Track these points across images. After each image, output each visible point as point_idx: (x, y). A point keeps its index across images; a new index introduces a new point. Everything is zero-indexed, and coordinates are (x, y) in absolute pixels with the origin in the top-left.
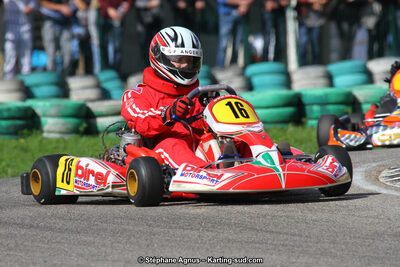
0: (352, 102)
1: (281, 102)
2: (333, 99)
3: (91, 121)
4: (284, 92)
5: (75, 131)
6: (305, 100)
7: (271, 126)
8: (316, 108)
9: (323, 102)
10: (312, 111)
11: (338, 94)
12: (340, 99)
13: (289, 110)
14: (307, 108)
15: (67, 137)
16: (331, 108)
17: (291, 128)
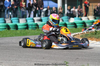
0: (37, 25)
1: (24, 25)
2: (34, 25)
4: (26, 23)
6: (28, 25)
7: (22, 29)
8: (30, 26)
9: (32, 25)
10: (30, 27)
11: (35, 24)
12: (35, 25)
13: (26, 27)
14: (29, 26)
16: (33, 26)
17: (27, 30)
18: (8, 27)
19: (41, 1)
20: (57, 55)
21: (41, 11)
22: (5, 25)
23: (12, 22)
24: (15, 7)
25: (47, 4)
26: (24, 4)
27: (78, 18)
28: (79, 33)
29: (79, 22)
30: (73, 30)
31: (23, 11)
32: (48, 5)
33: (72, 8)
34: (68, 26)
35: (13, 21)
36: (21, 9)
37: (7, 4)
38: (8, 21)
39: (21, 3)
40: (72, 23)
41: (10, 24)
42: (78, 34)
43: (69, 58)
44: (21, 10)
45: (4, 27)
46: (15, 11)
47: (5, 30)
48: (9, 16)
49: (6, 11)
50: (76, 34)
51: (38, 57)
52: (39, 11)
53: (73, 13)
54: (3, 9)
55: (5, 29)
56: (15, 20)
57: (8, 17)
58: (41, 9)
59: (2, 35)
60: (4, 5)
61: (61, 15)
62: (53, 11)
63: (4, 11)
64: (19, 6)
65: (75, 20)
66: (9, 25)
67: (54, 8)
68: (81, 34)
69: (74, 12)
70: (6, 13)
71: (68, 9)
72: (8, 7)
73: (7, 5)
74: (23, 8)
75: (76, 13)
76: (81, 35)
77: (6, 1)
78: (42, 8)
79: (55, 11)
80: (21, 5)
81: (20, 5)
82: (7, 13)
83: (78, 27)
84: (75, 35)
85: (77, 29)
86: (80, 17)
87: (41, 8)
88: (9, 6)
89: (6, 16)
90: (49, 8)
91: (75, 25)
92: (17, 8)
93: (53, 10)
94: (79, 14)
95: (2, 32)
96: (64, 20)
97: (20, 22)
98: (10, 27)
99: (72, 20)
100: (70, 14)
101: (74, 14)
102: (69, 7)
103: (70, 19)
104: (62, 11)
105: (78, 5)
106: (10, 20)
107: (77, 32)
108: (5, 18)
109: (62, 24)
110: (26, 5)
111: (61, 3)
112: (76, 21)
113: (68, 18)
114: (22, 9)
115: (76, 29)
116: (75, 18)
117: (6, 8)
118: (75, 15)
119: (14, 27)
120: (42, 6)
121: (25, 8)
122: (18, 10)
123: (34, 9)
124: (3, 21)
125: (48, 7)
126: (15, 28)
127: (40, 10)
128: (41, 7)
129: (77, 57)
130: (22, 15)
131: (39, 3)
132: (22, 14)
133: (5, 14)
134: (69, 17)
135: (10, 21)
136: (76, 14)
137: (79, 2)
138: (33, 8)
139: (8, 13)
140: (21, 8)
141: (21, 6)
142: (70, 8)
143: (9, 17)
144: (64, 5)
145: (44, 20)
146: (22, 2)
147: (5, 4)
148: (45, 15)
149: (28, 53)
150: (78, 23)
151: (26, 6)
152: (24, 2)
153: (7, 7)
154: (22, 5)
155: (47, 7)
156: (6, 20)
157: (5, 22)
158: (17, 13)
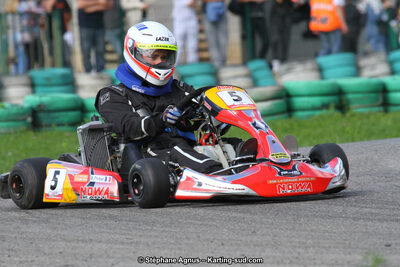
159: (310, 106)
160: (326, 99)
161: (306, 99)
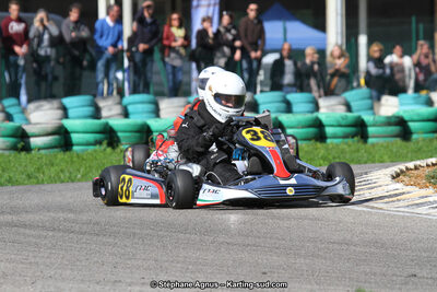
3: (26, 140)
5: (14, 148)
15: (7, 153)
18: (109, 136)
19: (256, 21)
20: (325, 259)
21: (255, 64)
22: (98, 129)
23: (126, 114)
24: (142, 47)
25: (280, 35)
26: (179, 33)
27: (416, 95)
28: (418, 163)
29: (418, 114)
30: (395, 150)
31: (174, 67)
32: (285, 40)
33: (391, 53)
34: (371, 130)
35: (131, 109)
36: (169, 56)
37: (108, 35)
38: (110, 110)
39: (166, 28)
40: (388, 118)
41: (117, 123)
42: (416, 168)
43: (375, 274)
44: (167, 59)
45: (91, 137)
46: (140, 65)
47: (95, 151)
48: (115, 85)
49: (100, 64)
50: (407, 169)
51: (239, 271)
52: (245, 65)
53: (392, 74)
54: (87, 57)
55: (98, 142)
56: (138, 104)
57: (110, 93)
58: (253, 55)
59: (82, 170)
60: (94, 41)
61: (339, 81)
62: (305, 64)
63: (93, 67)
64: (156, 44)
65: (401, 104)
66: (115, 128)
67: (309, 51)
68: (428, 166)
69: (396, 69)
70: (100, 75)
71: (370, 58)
72: (111, 49)
73: (104, 38)
74: (177, 52)
75: (407, 72)
76: (427, 170)
77: (104, 20)
78: (259, 53)
79: (313, 63)
80: (168, 38)
81: (161, 40)
82: (107, 75)
83: (414, 136)
84: (402, 171)
85: (411, 145)
86: (424, 93)
87: (256, 50)
88: (115, 45)
89: (100, 86)
90: (290, 50)
91: (402, 127)
92: (148, 53)
93: (308, 61)
94: (421, 77)
95: (83, 159)
96: (354, 105)
97: (162, 113)
98: (119, 134)
99: (390, 106)
100: (380, 77)
101: (398, 76)
102: (376, 48)
103: (379, 99)
104: (348, 66)
105: (418, 39)
106: (120, 103)
107: (412, 160)
108: (95, 96)
109: (343, 123)
110: (187, 38)
111: (339, 30)
112: (405, 112)
113: (371, 98)
114: (173, 55)
115: (404, 143)
116: (402, 96)
117: (101, 51)
118: (401, 84)
119: (137, 134)
120: (260, 42)
121: (182, 51)
122: (152, 61)
123: (224, 55)
124: (89, 110)
125: (286, 46)
126: (141, 138)
127: (250, 61)
128: (255, 47)
129: (413, 271)
130: (171, 84)
131: (246, 30)
132: (171, 77)
133: (96, 78)
134: (374, 94)
135: (117, 110)
136: (407, 80)
137: (421, 26)
138: (218, 54)
139: (111, 76)
140: (167, 51)
141: (166, 42)
142: (381, 50)
143: (115, 92)
144: (353, 40)
145: (265, 103)
146: (171, 26)
147: (97, 36)
148: (269, 82)
149: (199, 249)
150: (416, 118)
151: (187, 45)
152: (180, 27)
153: (106, 49)
154: (171, 37)
155: (279, 47)
156: (101, 104)
157: (97, 114)
158: (149, 75)
159: (84, 141)
160: (98, 136)
161: (81, 135)
